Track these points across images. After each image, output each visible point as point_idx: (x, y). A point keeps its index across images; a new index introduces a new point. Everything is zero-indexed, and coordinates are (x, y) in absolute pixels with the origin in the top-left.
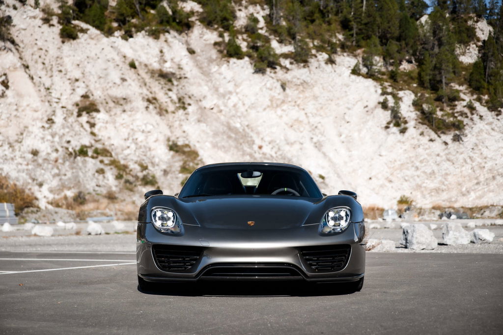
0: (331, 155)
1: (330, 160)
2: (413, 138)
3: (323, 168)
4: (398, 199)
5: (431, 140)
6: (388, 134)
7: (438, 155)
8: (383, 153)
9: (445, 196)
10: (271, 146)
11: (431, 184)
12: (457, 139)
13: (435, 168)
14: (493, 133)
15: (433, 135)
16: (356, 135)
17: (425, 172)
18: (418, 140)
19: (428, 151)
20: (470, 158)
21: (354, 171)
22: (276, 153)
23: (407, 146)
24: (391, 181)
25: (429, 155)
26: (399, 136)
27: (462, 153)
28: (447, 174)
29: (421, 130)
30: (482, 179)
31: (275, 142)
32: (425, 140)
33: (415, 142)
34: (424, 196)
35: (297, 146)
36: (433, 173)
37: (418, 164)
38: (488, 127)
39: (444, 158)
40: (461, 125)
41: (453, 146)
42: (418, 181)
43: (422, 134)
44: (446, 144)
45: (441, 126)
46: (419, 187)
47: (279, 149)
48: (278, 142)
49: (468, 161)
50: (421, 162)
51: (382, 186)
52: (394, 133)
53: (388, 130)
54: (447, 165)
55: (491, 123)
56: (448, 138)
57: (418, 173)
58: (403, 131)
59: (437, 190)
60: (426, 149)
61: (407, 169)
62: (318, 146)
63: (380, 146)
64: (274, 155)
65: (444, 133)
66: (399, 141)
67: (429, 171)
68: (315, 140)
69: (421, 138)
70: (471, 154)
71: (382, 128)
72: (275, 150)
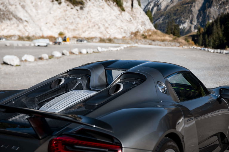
0: (29, 11)
1: (29, 14)
2: (64, 7)
3: (27, 17)
4: (59, 32)
5: (72, 8)
6: (53, 4)
7: (75, 15)
8: (52, 12)
9: (77, 32)
10: (2, 5)
11: (72, 27)
12: (81, 8)
13: (73, 20)
14: (94, 7)
15: (72, 6)
16: (39, 3)
17: (69, 22)
18: (67, 8)
19: (71, 13)
20: (87, 17)
21: (40, 19)
22: (5, 9)
23: (62, 10)
24: (55, 25)
25: (71, 14)
26: (58, 5)
27: (84, 15)
28: (78, 23)
29: (67, 4)
30: (90, 26)
31: (4, 3)
32: (69, 8)
33: (65, 9)
34: (68, 32)
35: (14, 7)
36: (72, 22)
37: (66, 18)
38: (92, 5)
39: (77, 16)
40: (83, 3)
41: (80, 11)
42: (67, 25)
43: (68, 5)
44: (77, 10)
45: (75, 2)
46: (67, 28)
47: (6, 7)
48: (5, 3)
49: (86, 18)
50: (68, 17)
51: (52, 27)
52: (56, 4)
53: (53, 2)
54: (78, 19)
55: (93, 3)
56: (78, 8)
57: (66, 22)
58: (60, 3)
59: (74, 30)
60: (69, 12)
61: (62, 20)
62: (23, 7)
63: (50, 9)
64: (5, 10)
65: (76, 5)
66: (58, 8)
67: (71, 21)
68: (21, 4)
69: (68, 7)
70: (87, 15)
71: (50, 1)
72: (4, 7)
